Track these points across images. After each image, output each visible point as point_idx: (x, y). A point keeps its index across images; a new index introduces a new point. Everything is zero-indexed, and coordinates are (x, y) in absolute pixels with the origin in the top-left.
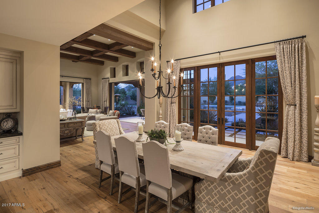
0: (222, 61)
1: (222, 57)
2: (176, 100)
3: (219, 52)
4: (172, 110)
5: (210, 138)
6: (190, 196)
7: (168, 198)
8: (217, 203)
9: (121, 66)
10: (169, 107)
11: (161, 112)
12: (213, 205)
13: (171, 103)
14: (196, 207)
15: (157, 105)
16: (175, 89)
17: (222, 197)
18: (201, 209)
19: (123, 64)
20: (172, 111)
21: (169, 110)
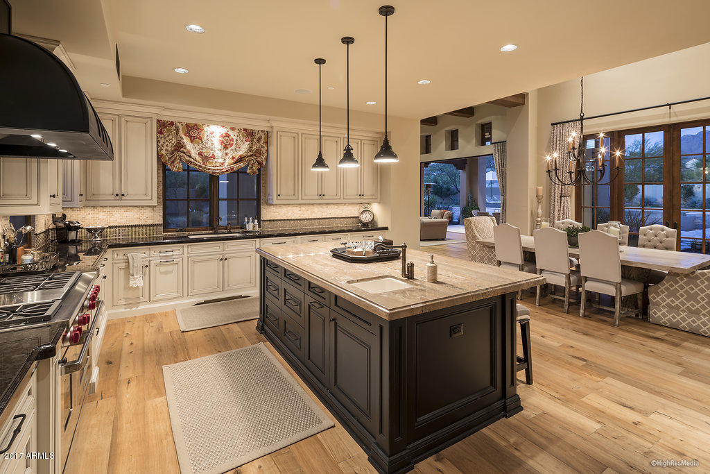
0: (674, 120)
1: (675, 113)
2: (571, 190)
3: (668, 105)
4: (562, 208)
5: (661, 243)
6: (640, 303)
7: (616, 293)
8: (684, 304)
9: (443, 132)
10: (556, 203)
11: (540, 211)
12: (677, 308)
13: (561, 197)
14: (651, 312)
15: (532, 201)
16: (571, 175)
17: (692, 297)
18: (659, 314)
19: (447, 129)
20: (564, 210)
21: (557, 208)
